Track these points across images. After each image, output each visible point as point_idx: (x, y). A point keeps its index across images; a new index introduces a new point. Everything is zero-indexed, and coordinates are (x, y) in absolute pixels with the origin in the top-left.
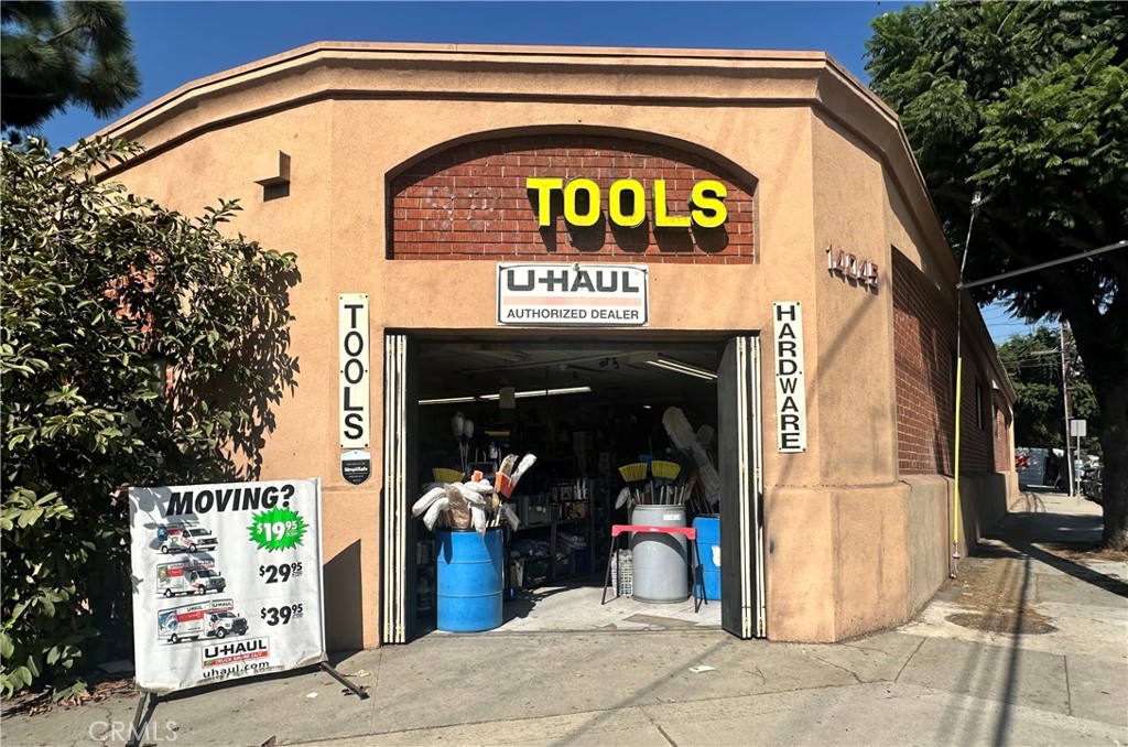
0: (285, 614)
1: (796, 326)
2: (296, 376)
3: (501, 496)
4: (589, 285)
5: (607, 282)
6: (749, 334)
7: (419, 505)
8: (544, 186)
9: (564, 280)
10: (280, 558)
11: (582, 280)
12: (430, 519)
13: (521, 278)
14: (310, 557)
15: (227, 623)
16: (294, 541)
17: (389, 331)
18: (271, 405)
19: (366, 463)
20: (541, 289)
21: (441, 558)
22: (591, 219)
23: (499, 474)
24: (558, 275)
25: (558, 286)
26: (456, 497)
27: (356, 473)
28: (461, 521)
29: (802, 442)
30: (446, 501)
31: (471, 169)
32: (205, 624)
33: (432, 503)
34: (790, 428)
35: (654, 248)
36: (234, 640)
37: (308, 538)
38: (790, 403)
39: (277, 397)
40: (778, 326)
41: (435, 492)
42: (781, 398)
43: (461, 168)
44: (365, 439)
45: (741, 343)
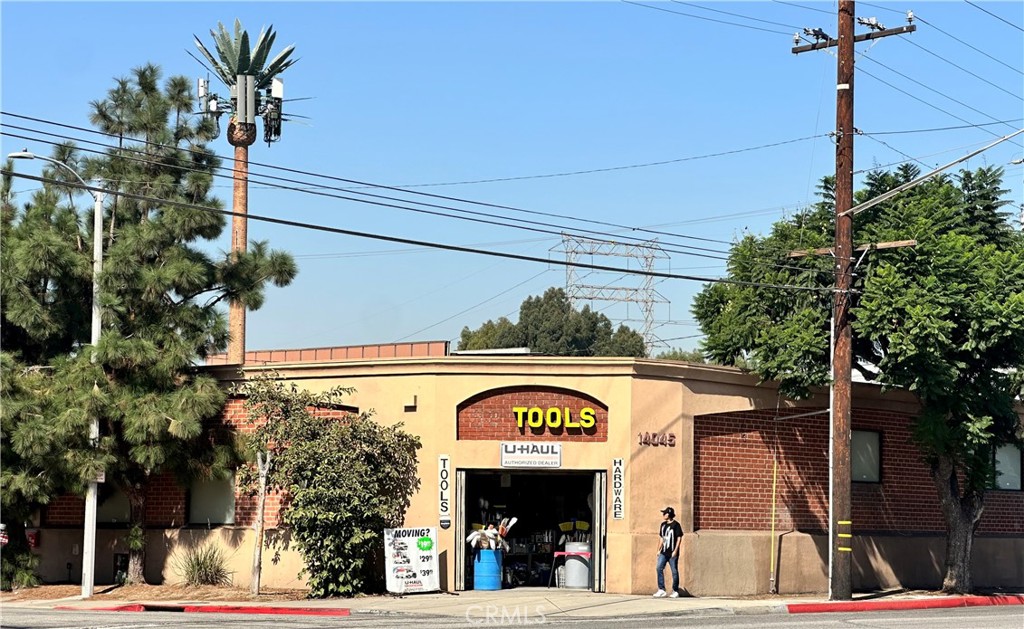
0: (428, 572)
1: (622, 468)
2: (419, 486)
3: (501, 536)
4: (537, 451)
5: (545, 450)
6: (601, 471)
7: (469, 538)
8: (520, 411)
9: (527, 449)
10: (426, 553)
11: (535, 449)
12: (473, 544)
13: (510, 449)
14: (435, 553)
15: (411, 574)
16: (430, 548)
17: (458, 470)
18: (408, 497)
19: (449, 521)
20: (518, 452)
21: (476, 560)
22: (538, 424)
23: (501, 526)
24: (525, 447)
25: (525, 452)
26: (483, 535)
27: (445, 525)
28: (485, 545)
29: (622, 515)
30: (479, 537)
31: (491, 400)
32: (405, 574)
33: (474, 537)
34: (618, 510)
35: (565, 434)
36: (413, 579)
37: (434, 547)
38: (618, 499)
39: (411, 494)
40: (614, 468)
41: (475, 533)
42: (615, 497)
43: (487, 400)
44: (448, 511)
45: (598, 475)
